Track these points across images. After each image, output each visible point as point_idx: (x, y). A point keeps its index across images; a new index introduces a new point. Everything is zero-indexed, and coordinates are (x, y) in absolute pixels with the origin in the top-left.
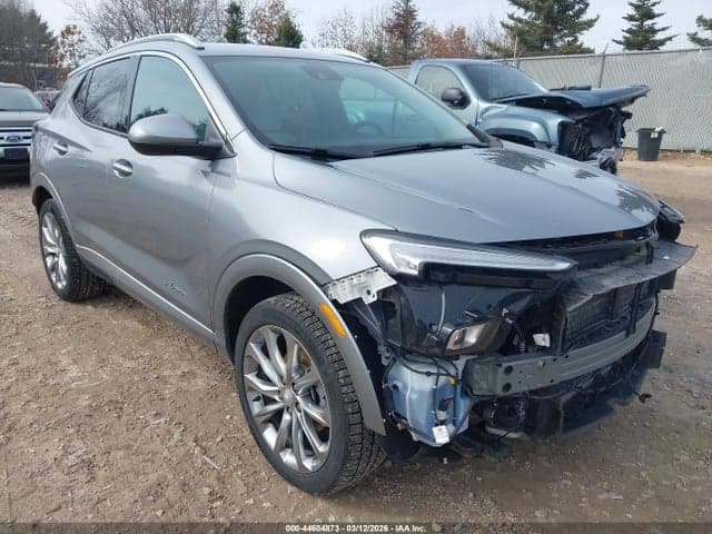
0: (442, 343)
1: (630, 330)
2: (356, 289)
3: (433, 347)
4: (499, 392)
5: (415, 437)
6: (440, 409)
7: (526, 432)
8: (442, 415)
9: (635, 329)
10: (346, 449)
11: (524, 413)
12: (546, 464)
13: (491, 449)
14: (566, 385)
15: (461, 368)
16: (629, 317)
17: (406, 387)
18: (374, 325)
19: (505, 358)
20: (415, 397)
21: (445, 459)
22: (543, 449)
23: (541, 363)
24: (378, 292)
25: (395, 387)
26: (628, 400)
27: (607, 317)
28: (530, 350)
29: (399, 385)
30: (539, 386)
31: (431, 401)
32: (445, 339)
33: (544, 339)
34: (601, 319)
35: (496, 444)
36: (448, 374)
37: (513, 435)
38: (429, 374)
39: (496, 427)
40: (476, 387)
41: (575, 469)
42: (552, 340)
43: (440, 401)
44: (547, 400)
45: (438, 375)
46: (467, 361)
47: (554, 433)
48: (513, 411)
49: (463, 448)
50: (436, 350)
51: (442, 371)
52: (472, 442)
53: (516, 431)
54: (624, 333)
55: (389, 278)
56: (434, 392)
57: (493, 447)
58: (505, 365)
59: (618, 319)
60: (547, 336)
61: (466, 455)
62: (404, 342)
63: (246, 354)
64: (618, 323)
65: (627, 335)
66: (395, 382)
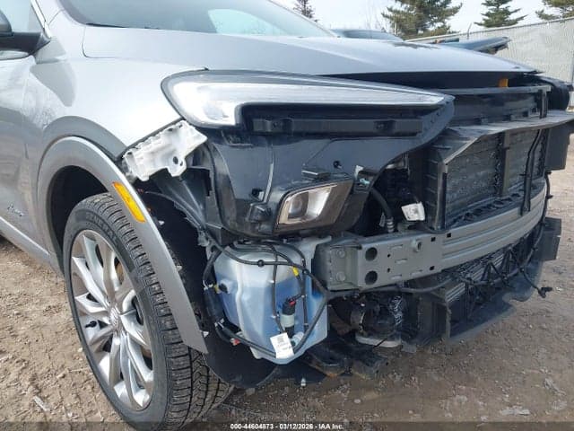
0: (271, 215)
1: (524, 208)
2: (159, 156)
3: (260, 222)
4: (362, 284)
5: (256, 354)
6: (284, 313)
7: (404, 338)
8: (288, 321)
9: (529, 207)
10: (169, 376)
11: (399, 315)
12: (436, 379)
13: (361, 363)
14: (451, 273)
15: (309, 257)
16: (522, 194)
17: (235, 286)
18: (194, 209)
19: (367, 239)
20: (246, 298)
21: (303, 380)
22: (432, 361)
23: (415, 244)
24: (186, 158)
25: (223, 288)
26: (526, 295)
27: (494, 194)
28: (399, 228)
29: (227, 284)
30: (416, 274)
31: (269, 301)
32: (273, 208)
33: (416, 211)
34: (487, 196)
35: (368, 355)
36: (290, 263)
37: (389, 344)
38: (261, 264)
39: (369, 335)
40: (330, 279)
41: (470, 381)
42: (427, 211)
43: (282, 302)
44: (427, 294)
45: (276, 265)
46: (317, 247)
47: (439, 337)
48: (385, 312)
49: (325, 365)
50: (265, 227)
51: (280, 259)
52: (337, 355)
53: (392, 338)
54: (517, 210)
55: (197, 133)
56: (273, 289)
57: (364, 361)
58: (366, 247)
59: (508, 197)
60: (420, 206)
61: (329, 373)
62: (224, 222)
63: (72, 272)
64: (509, 199)
65: (521, 214)
66: (223, 282)
